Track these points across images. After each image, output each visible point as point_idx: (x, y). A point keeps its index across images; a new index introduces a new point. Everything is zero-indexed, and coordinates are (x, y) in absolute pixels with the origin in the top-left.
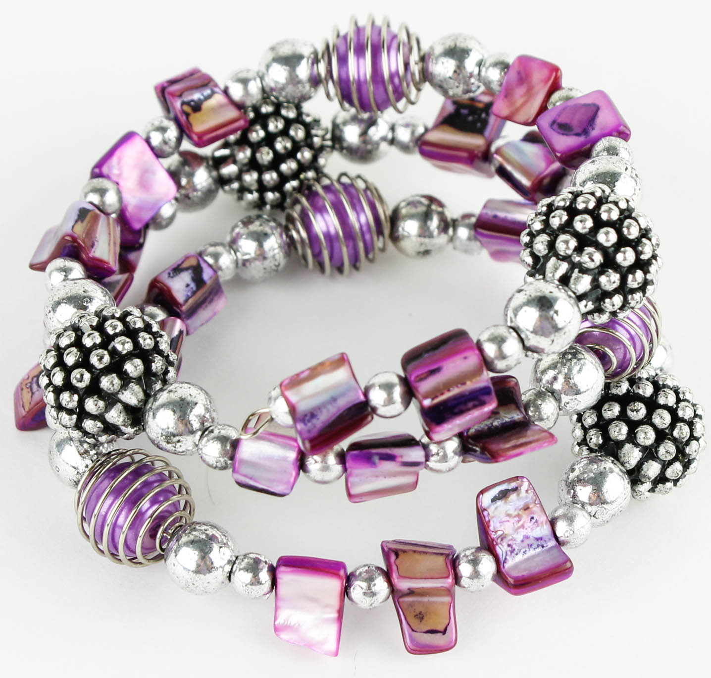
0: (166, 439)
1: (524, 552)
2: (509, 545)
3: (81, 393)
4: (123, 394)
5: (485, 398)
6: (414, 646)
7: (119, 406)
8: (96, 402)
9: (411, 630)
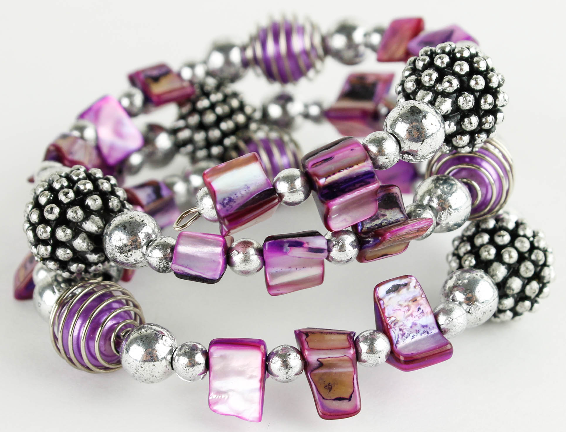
1: (413, 336)
2: (400, 330)
3: (53, 225)
4: (86, 223)
6: (324, 410)
7: (83, 235)
8: (64, 230)
9: (321, 398)
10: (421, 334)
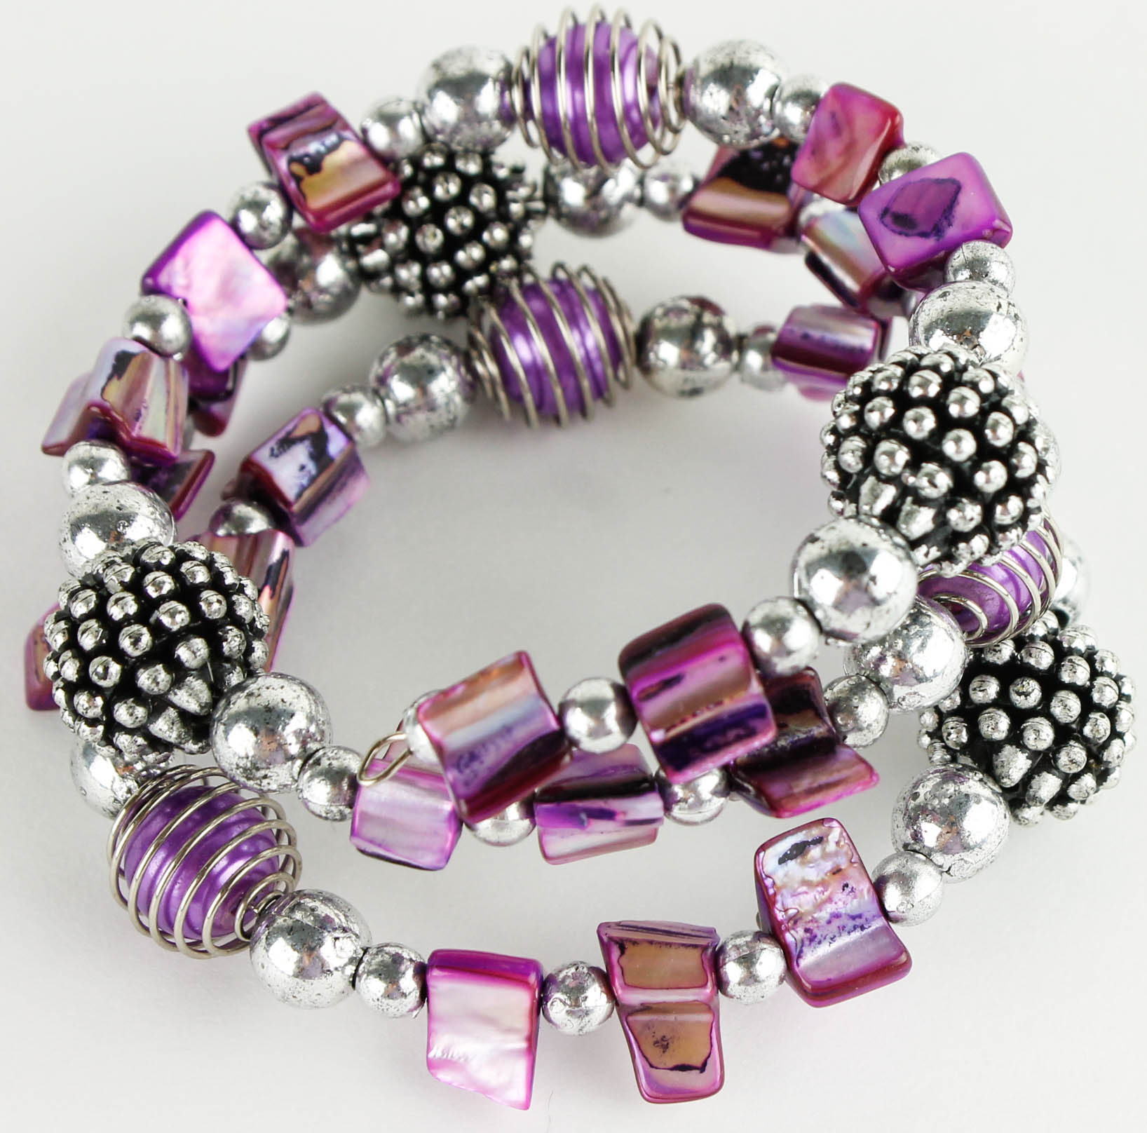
0: (244, 773)
1: (832, 939)
2: (807, 930)
3: (108, 693)
4: (176, 694)
5: (756, 723)
6: (652, 1089)
7: (172, 712)
8: (131, 711)
9: (648, 1066)
10: (849, 933)
